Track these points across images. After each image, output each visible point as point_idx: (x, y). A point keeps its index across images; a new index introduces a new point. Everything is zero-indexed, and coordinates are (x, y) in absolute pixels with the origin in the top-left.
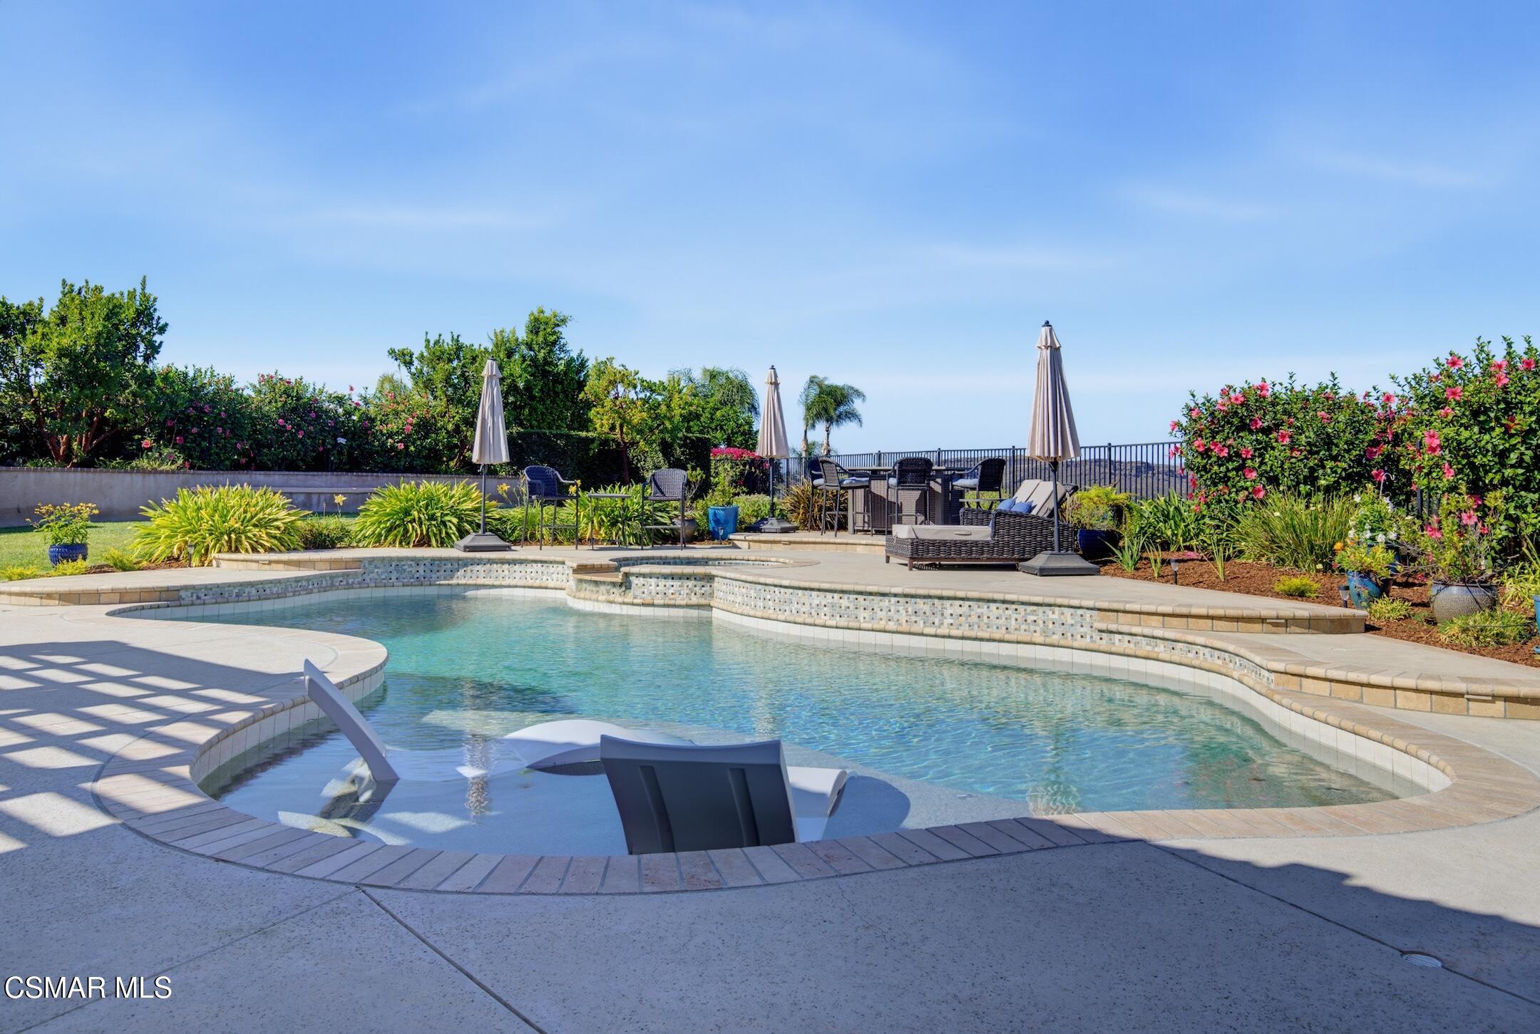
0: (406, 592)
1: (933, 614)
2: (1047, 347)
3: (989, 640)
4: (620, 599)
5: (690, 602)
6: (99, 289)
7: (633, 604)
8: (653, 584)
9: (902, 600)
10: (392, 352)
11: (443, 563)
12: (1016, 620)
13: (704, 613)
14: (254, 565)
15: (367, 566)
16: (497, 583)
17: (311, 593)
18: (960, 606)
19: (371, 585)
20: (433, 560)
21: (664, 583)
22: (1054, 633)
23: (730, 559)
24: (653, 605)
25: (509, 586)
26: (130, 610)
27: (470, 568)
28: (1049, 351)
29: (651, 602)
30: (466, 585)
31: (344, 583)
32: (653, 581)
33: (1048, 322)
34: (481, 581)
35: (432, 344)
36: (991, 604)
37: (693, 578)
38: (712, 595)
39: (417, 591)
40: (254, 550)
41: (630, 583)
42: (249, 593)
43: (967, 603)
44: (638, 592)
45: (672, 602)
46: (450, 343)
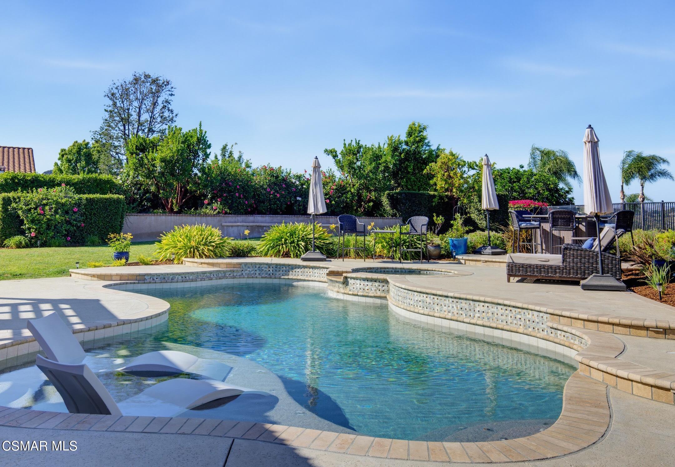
0: (263, 281)
1: (470, 310)
2: (589, 142)
3: (496, 328)
4: (343, 291)
5: (376, 295)
6: (181, 129)
7: (348, 294)
8: (358, 283)
9: (455, 300)
10: (326, 151)
11: (282, 266)
12: (511, 317)
13: (384, 302)
14: (195, 264)
15: (244, 267)
16: (306, 279)
17: (212, 280)
18: (483, 306)
19: (245, 277)
20: (277, 265)
21: (363, 283)
22: (529, 327)
23: (433, 271)
24: (357, 295)
25: (312, 281)
26: (115, 285)
27: (294, 270)
28: (590, 144)
29: (356, 293)
30: (292, 279)
31: (232, 275)
32: (358, 282)
33: (590, 126)
34: (299, 277)
35: (347, 145)
36: (498, 306)
37: (378, 281)
38: (388, 291)
39: (269, 281)
40: (201, 257)
41: (348, 282)
42: (178, 278)
43: (487, 305)
44: (351, 288)
45: (367, 294)
46: (355, 145)
